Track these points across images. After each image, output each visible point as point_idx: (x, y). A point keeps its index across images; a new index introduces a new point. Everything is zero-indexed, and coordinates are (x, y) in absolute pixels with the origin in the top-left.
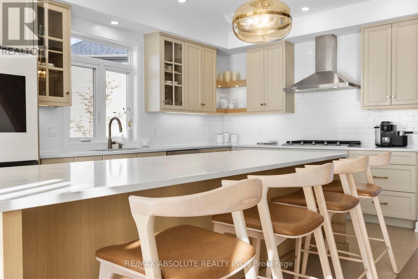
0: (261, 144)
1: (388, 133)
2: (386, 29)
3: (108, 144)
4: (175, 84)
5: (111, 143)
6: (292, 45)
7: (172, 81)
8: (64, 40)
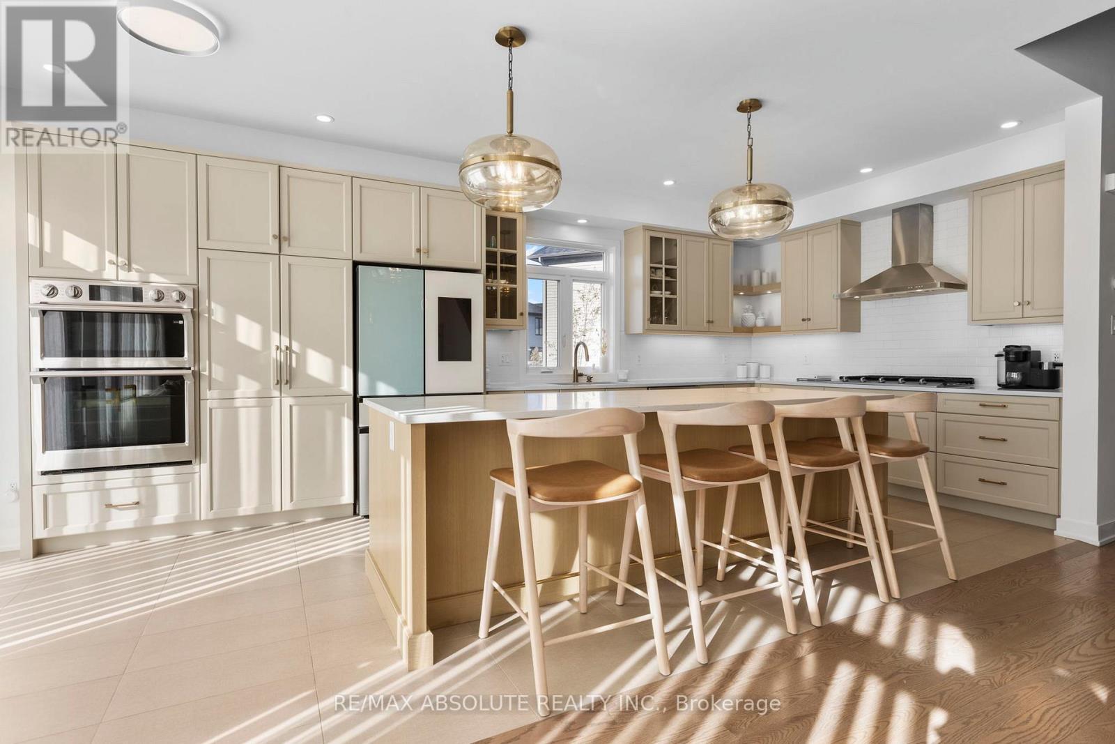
0: (803, 380)
1: (1020, 365)
2: (1014, 190)
3: (573, 376)
4: (665, 294)
5: (577, 375)
6: (858, 225)
7: (662, 290)
8: (518, 252)
